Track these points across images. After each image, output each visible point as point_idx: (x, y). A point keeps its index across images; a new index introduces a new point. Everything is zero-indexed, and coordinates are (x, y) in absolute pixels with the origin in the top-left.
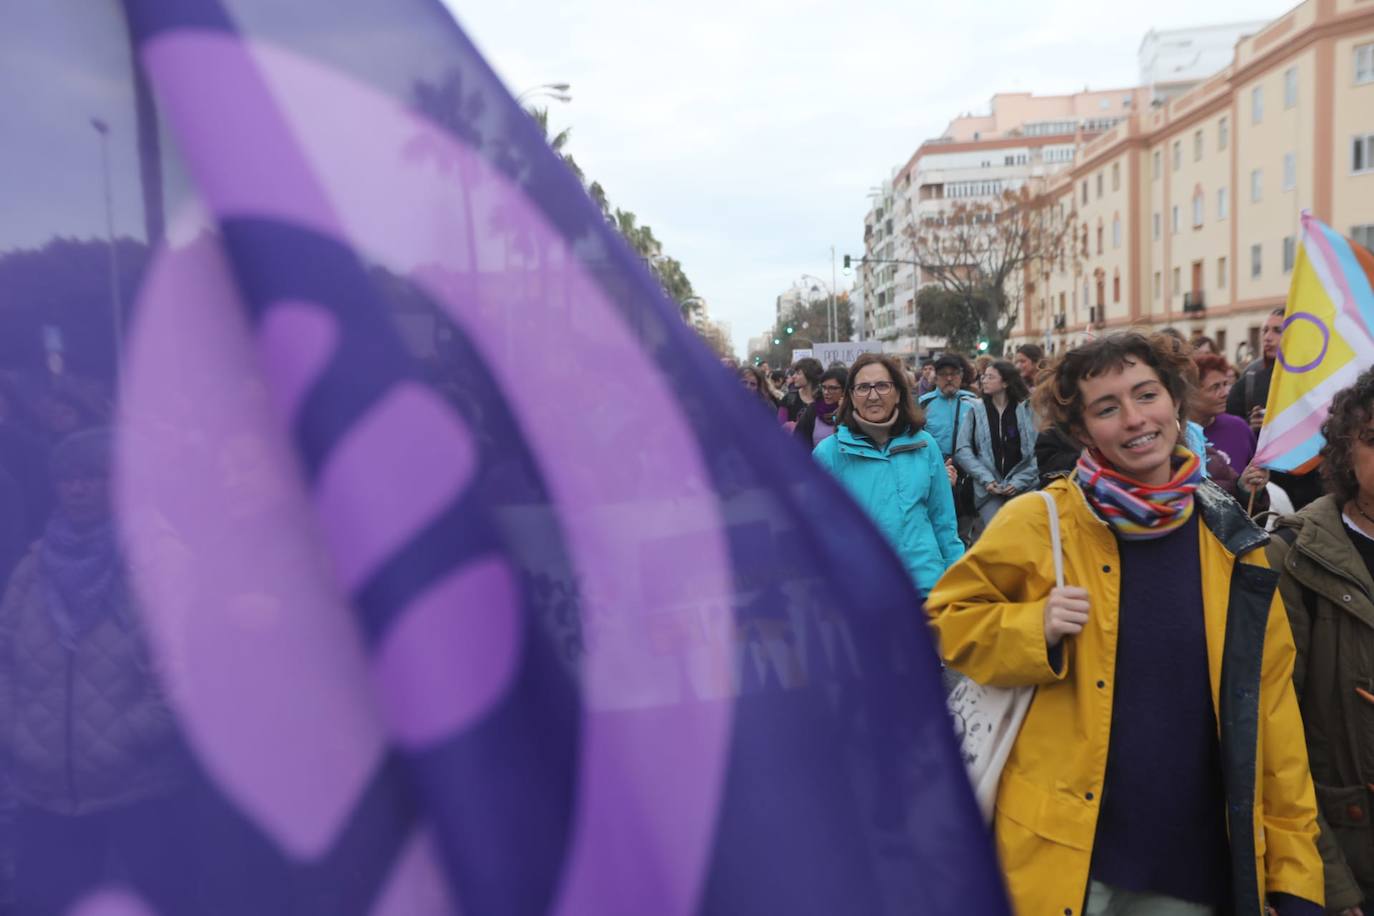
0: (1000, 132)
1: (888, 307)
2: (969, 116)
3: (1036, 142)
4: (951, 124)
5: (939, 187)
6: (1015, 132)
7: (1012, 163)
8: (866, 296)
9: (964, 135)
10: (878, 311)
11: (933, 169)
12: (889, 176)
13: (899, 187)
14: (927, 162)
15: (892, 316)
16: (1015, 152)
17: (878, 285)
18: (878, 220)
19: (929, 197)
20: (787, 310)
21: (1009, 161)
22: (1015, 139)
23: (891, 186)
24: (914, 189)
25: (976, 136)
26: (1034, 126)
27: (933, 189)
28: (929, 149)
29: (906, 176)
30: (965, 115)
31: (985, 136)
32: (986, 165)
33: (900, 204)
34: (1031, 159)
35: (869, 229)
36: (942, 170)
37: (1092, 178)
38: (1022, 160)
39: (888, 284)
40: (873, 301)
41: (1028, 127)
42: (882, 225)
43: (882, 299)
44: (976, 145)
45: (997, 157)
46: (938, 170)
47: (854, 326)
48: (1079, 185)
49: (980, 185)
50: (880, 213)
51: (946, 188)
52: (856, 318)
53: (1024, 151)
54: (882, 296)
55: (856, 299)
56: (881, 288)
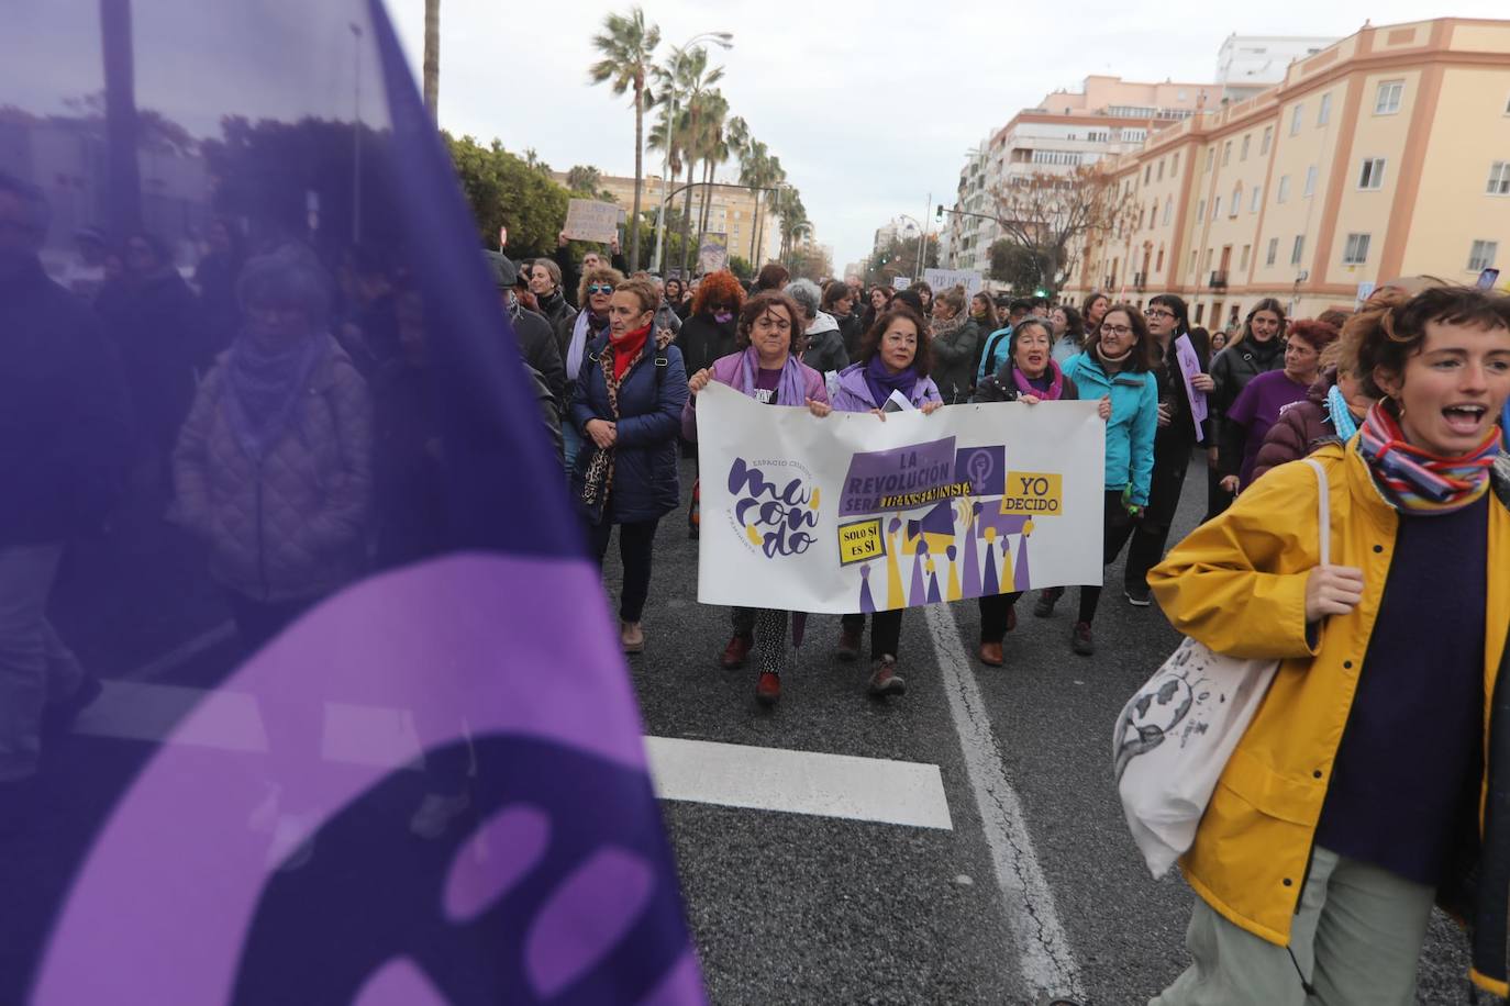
0: (1088, 110)
1: (970, 251)
2: (1064, 92)
3: (1118, 124)
4: (1047, 97)
5: (1029, 152)
6: (1102, 112)
7: (1094, 139)
8: (953, 239)
9: (1056, 109)
10: (961, 254)
11: (1024, 136)
12: (985, 140)
13: (995, 147)
14: (1021, 129)
15: (972, 257)
16: (1098, 130)
17: (964, 230)
18: (973, 175)
19: (1021, 159)
20: (884, 243)
21: (1092, 137)
22: (1101, 118)
23: (986, 147)
24: (1007, 151)
25: (1066, 110)
26: (1118, 108)
27: (1023, 154)
28: (1022, 119)
29: (1000, 141)
30: (1061, 91)
31: (1074, 112)
32: (1072, 138)
33: (993, 165)
34: (1111, 137)
35: (962, 183)
36: (1033, 138)
38: (1103, 137)
39: (973, 232)
40: (957, 244)
41: (1112, 108)
43: (965, 244)
44: (1065, 119)
45: (1082, 132)
46: (1030, 137)
47: (939, 263)
49: (1064, 154)
50: (974, 170)
51: (1034, 153)
52: (943, 256)
53: (1106, 130)
54: (966, 241)
55: (944, 242)
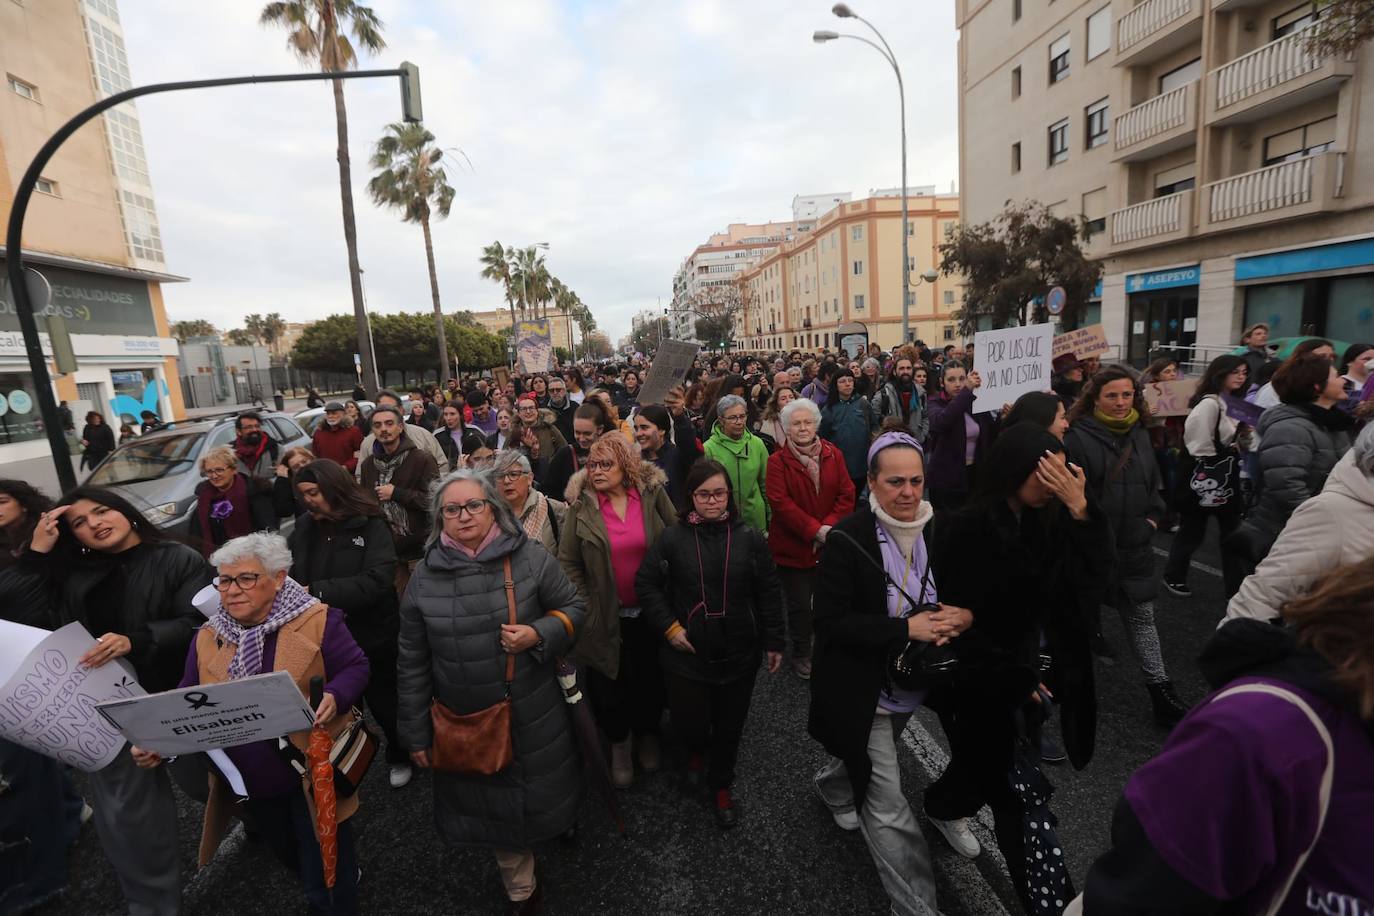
0: (732, 243)
1: (685, 325)
2: (719, 234)
3: (749, 247)
4: (711, 238)
5: (707, 267)
6: (739, 242)
7: (739, 257)
8: (676, 319)
9: (716, 244)
10: (682, 326)
11: (703, 259)
12: (684, 261)
13: (688, 268)
14: (700, 256)
15: (688, 328)
16: (740, 252)
18: (680, 282)
19: (702, 273)
20: (638, 324)
21: (737, 256)
22: (740, 245)
23: (683, 267)
24: (695, 269)
25: (722, 244)
26: (747, 239)
27: (704, 269)
28: (701, 250)
29: (691, 262)
30: (716, 234)
31: (726, 244)
32: (728, 258)
33: (689, 275)
34: (747, 255)
35: (675, 286)
36: (707, 260)
37: (768, 269)
38: (743, 255)
39: (686, 313)
40: (679, 320)
41: (745, 240)
42: (681, 285)
43: (683, 320)
44: (722, 248)
45: (732, 254)
46: (705, 260)
47: (671, 332)
48: (763, 272)
49: (726, 268)
50: (680, 279)
51: (709, 269)
52: (672, 329)
53: (744, 251)
54: (683, 318)
55: (671, 319)
56: (683, 315)
